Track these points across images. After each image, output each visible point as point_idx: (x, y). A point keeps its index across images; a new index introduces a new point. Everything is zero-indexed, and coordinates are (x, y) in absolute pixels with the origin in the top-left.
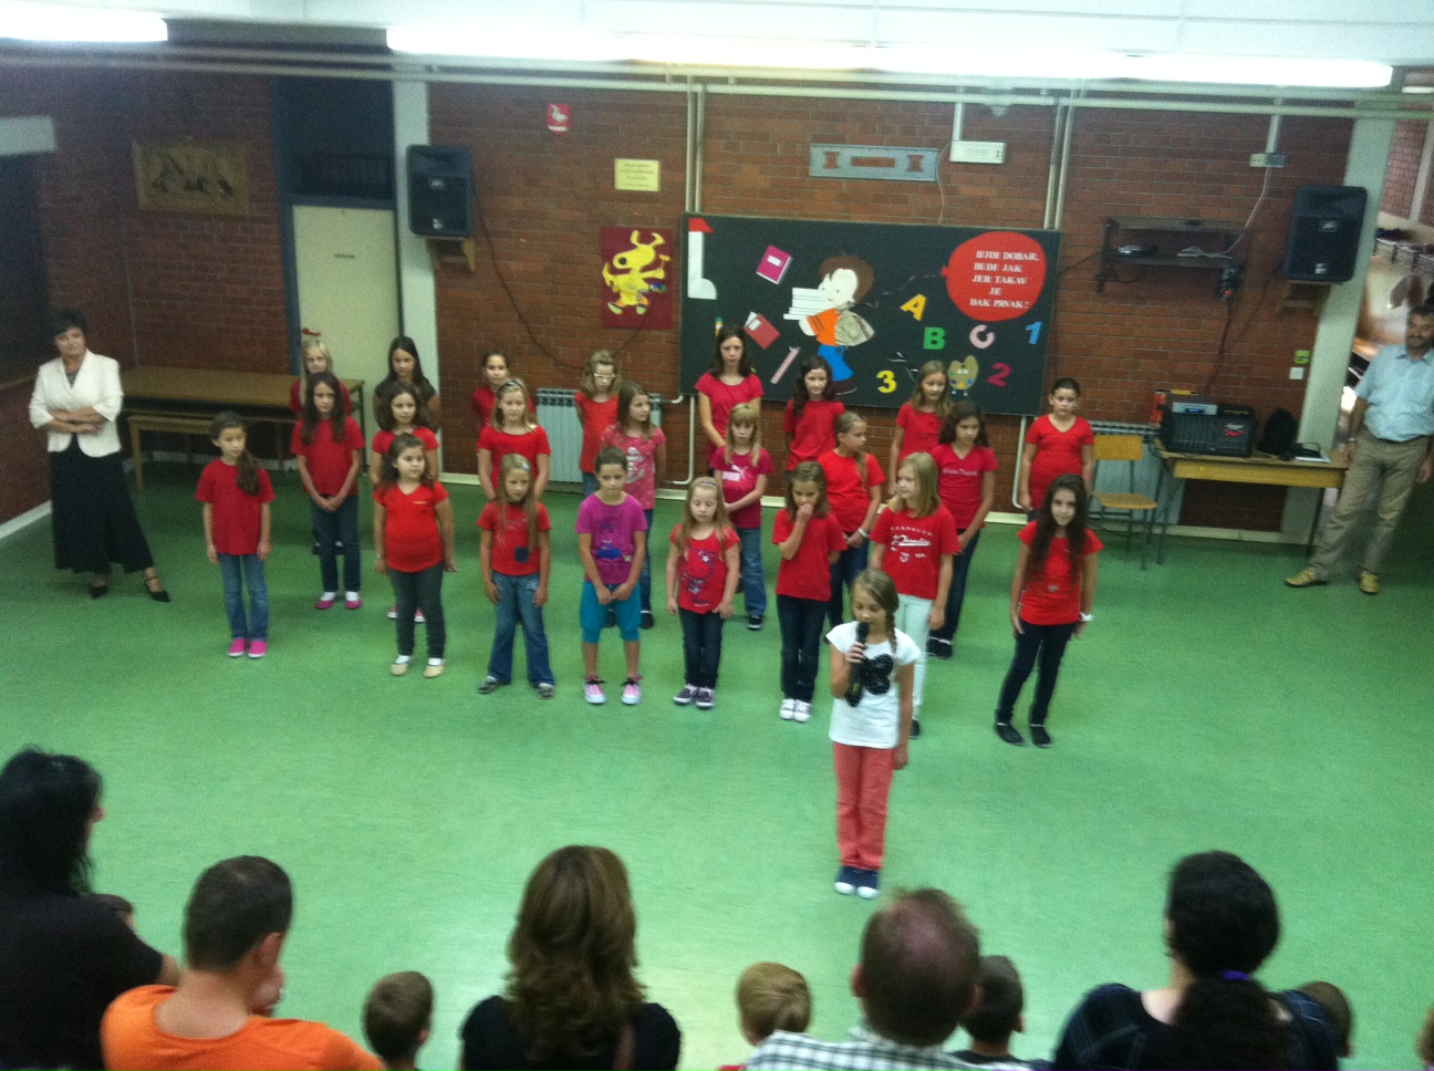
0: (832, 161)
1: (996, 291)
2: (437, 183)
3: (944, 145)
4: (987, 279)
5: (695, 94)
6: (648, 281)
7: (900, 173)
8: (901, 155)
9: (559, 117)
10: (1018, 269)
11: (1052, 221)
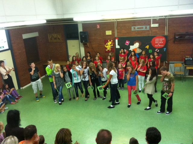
0: (134, 28)
1: (159, 44)
2: (83, 36)
3: (150, 25)
4: (157, 43)
5: (115, 22)
6: (111, 46)
7: (144, 29)
8: (144, 27)
9: (98, 26)
10: (162, 41)
11: (166, 34)
